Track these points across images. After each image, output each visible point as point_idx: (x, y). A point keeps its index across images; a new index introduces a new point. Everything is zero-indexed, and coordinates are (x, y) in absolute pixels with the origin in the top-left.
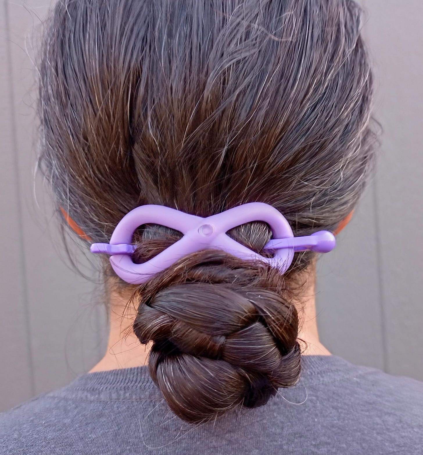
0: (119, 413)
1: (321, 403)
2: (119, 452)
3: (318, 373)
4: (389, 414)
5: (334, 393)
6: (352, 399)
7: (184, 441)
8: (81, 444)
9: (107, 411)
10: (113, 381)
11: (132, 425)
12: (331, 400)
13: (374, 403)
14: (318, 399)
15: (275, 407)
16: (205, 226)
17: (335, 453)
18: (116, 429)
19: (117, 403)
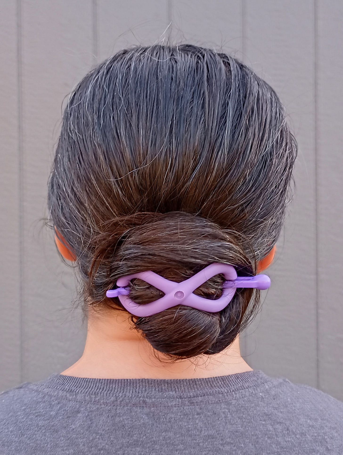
0: (91, 411)
2: (92, 439)
3: (233, 391)
4: (280, 423)
6: (255, 411)
7: (135, 436)
8: (64, 431)
9: (82, 409)
10: (85, 386)
11: (100, 421)
18: (89, 423)
19: (89, 404)
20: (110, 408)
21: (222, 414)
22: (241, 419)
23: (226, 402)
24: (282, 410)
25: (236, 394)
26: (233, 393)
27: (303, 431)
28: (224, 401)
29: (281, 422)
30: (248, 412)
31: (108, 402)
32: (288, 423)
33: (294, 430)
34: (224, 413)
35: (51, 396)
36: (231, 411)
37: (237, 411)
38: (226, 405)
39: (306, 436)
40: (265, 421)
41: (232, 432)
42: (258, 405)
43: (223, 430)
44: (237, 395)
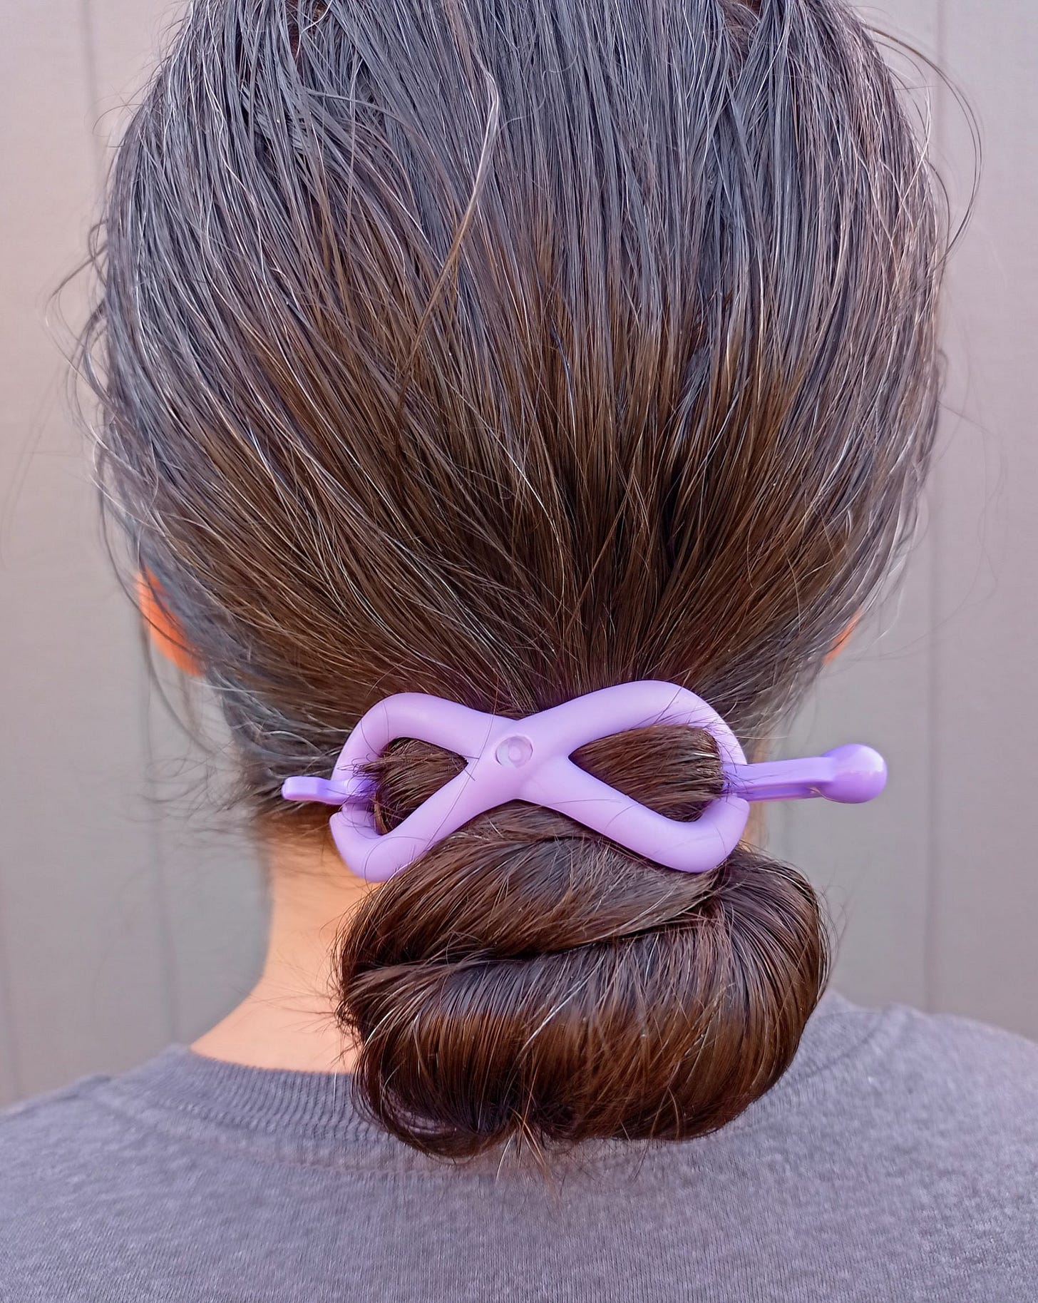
1: (795, 1168)
5: (824, 1136)
6: (866, 1146)
12: (817, 1157)
13: (915, 1148)
14: (787, 1160)
15: (689, 1190)
16: (515, 741)
17: (827, 1297)
20: (372, 1184)
21: (765, 1172)
22: (828, 1180)
23: (771, 1127)
24: (942, 1127)
25: (797, 1093)
26: (790, 1090)
27: (1021, 1189)
28: (764, 1123)
29: (950, 1169)
30: (845, 1151)
31: (363, 1162)
32: (969, 1166)
33: (994, 1191)
34: (771, 1166)
35: (164, 1139)
36: (792, 1157)
37: (811, 1156)
38: (774, 1138)
39: (1031, 1206)
40: (901, 1173)
41: (807, 1233)
42: (870, 1123)
43: (779, 1229)
44: (804, 1099)
